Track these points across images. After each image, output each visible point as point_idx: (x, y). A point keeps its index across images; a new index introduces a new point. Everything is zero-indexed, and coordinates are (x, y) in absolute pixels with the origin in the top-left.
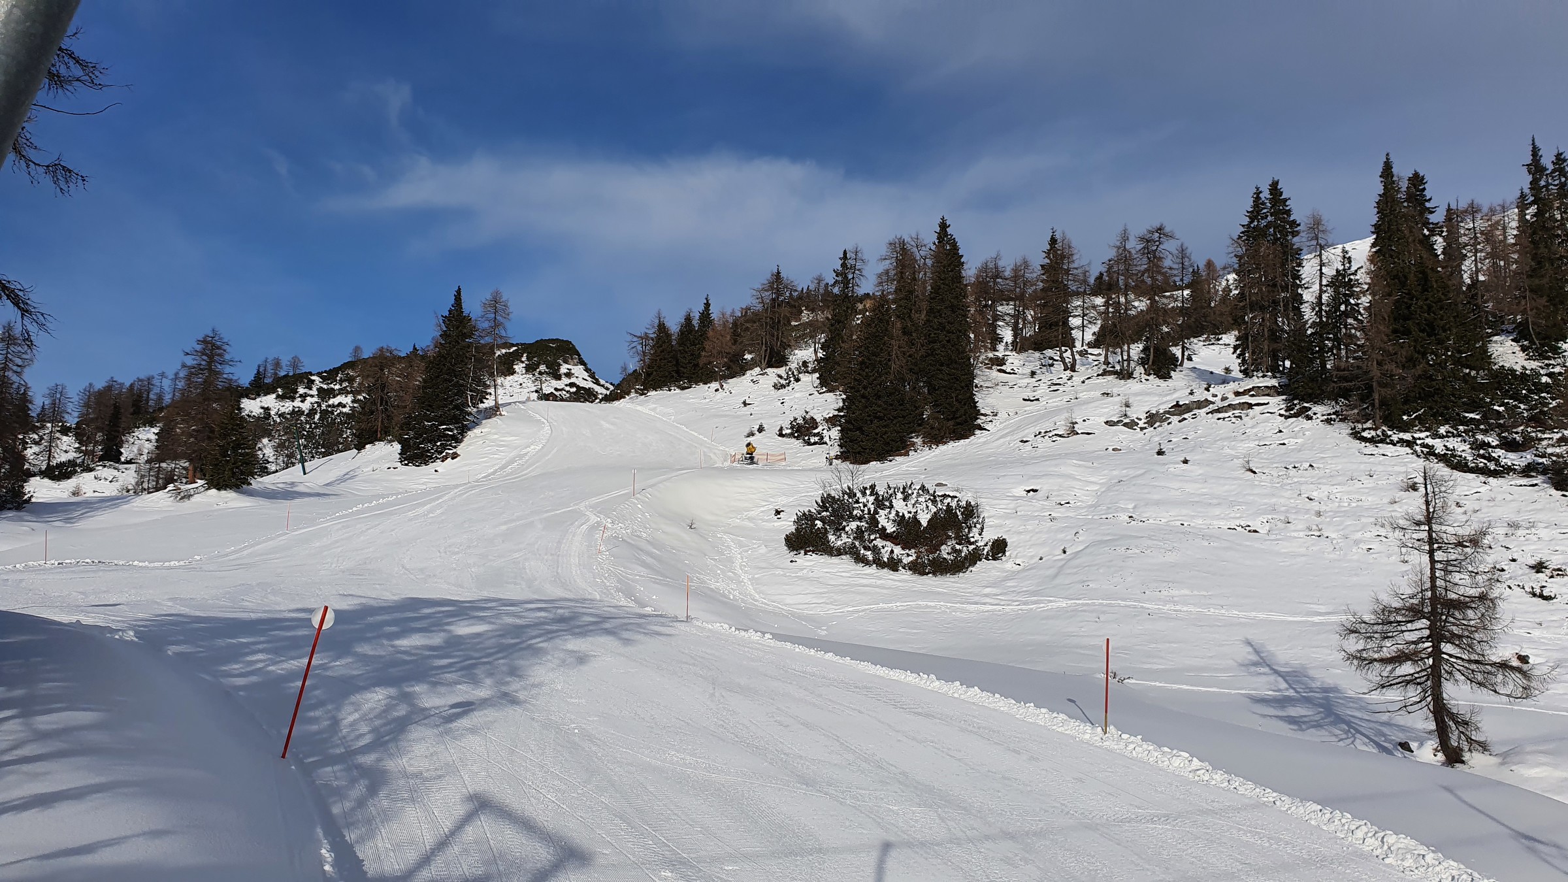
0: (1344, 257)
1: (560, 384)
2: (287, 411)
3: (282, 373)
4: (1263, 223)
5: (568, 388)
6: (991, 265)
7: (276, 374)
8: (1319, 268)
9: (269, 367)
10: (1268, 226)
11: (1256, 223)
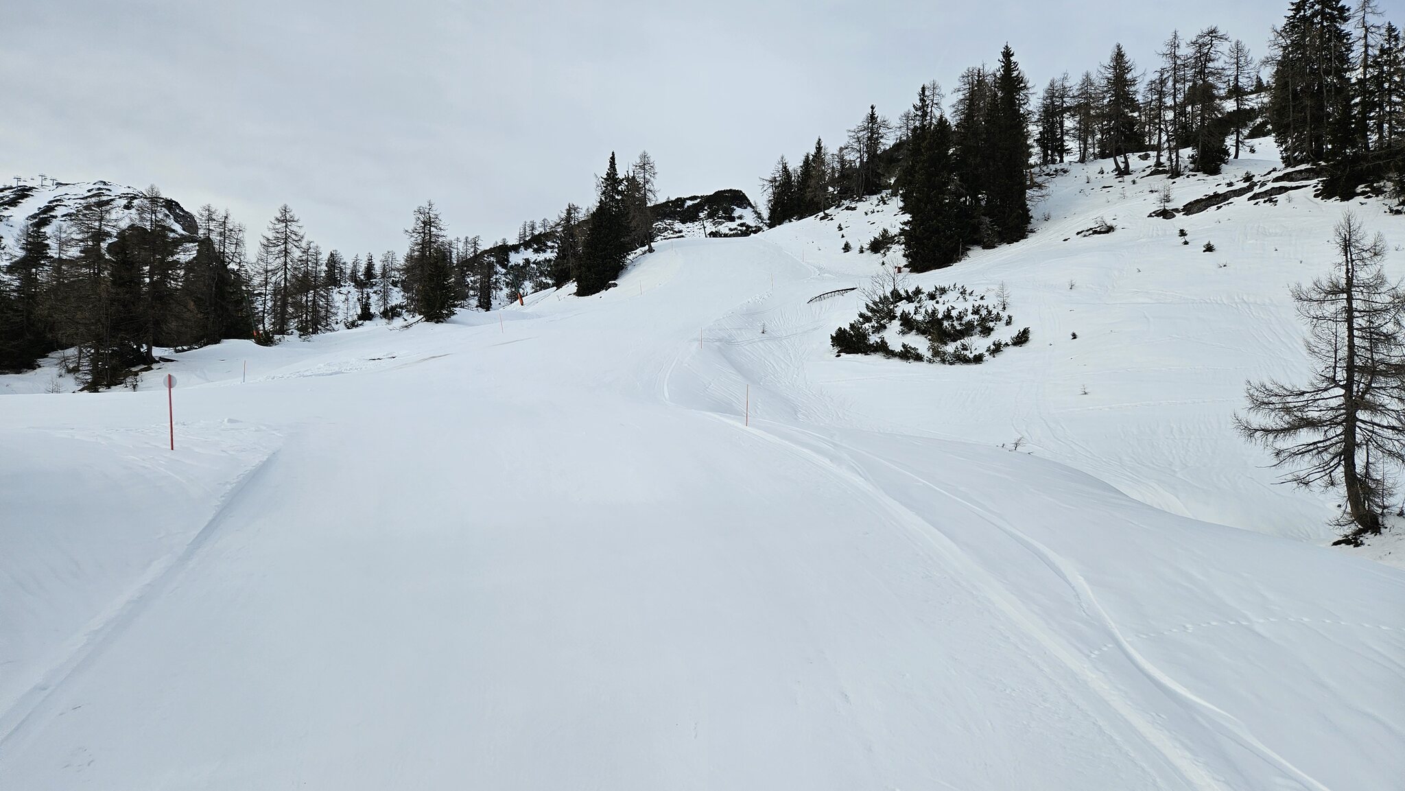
0: (1390, 35)
1: (733, 225)
2: (541, 259)
3: (536, 233)
4: (1309, 13)
5: (739, 228)
6: (1058, 85)
7: (532, 233)
8: (1363, 49)
9: (528, 229)
10: (1314, 15)
11: (1302, 13)
